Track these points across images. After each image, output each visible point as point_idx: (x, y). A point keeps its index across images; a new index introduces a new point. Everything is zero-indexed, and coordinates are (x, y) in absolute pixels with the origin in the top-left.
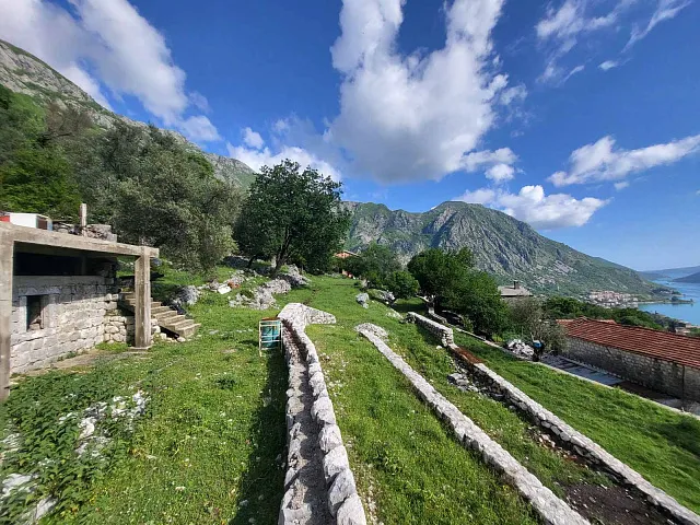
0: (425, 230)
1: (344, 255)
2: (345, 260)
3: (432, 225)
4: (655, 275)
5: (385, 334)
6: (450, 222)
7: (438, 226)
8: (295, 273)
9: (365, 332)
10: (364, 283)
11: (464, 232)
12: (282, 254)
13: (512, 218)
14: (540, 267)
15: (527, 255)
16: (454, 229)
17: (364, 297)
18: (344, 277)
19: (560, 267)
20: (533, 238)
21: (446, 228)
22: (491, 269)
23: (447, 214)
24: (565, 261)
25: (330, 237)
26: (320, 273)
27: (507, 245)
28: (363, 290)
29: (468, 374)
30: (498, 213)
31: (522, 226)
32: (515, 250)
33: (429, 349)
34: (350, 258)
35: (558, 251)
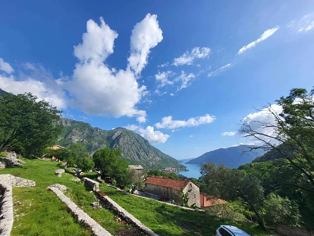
0: (108, 139)
1: (55, 148)
2: (55, 151)
3: (111, 137)
4: (181, 161)
5: (65, 188)
6: (119, 137)
7: (114, 137)
8: (13, 157)
9: (52, 188)
10: (64, 164)
11: (125, 141)
12: (5, 144)
13: (143, 138)
14: (151, 158)
15: (147, 153)
16: (121, 139)
17: (61, 171)
18: (52, 161)
19: (157, 158)
20: (149, 146)
21: (118, 139)
22: (134, 158)
23: (119, 132)
24: (158, 156)
25: (47, 137)
26: (34, 158)
27: (140, 148)
28: (63, 167)
29: (100, 202)
30: (138, 135)
31: (146, 141)
32: (143, 151)
33: (86, 193)
34: (59, 150)
35: (156, 151)
